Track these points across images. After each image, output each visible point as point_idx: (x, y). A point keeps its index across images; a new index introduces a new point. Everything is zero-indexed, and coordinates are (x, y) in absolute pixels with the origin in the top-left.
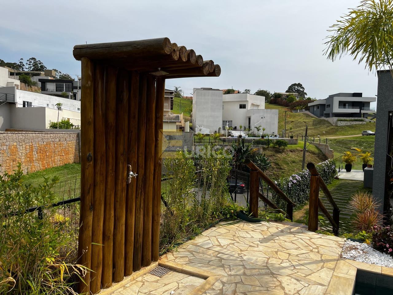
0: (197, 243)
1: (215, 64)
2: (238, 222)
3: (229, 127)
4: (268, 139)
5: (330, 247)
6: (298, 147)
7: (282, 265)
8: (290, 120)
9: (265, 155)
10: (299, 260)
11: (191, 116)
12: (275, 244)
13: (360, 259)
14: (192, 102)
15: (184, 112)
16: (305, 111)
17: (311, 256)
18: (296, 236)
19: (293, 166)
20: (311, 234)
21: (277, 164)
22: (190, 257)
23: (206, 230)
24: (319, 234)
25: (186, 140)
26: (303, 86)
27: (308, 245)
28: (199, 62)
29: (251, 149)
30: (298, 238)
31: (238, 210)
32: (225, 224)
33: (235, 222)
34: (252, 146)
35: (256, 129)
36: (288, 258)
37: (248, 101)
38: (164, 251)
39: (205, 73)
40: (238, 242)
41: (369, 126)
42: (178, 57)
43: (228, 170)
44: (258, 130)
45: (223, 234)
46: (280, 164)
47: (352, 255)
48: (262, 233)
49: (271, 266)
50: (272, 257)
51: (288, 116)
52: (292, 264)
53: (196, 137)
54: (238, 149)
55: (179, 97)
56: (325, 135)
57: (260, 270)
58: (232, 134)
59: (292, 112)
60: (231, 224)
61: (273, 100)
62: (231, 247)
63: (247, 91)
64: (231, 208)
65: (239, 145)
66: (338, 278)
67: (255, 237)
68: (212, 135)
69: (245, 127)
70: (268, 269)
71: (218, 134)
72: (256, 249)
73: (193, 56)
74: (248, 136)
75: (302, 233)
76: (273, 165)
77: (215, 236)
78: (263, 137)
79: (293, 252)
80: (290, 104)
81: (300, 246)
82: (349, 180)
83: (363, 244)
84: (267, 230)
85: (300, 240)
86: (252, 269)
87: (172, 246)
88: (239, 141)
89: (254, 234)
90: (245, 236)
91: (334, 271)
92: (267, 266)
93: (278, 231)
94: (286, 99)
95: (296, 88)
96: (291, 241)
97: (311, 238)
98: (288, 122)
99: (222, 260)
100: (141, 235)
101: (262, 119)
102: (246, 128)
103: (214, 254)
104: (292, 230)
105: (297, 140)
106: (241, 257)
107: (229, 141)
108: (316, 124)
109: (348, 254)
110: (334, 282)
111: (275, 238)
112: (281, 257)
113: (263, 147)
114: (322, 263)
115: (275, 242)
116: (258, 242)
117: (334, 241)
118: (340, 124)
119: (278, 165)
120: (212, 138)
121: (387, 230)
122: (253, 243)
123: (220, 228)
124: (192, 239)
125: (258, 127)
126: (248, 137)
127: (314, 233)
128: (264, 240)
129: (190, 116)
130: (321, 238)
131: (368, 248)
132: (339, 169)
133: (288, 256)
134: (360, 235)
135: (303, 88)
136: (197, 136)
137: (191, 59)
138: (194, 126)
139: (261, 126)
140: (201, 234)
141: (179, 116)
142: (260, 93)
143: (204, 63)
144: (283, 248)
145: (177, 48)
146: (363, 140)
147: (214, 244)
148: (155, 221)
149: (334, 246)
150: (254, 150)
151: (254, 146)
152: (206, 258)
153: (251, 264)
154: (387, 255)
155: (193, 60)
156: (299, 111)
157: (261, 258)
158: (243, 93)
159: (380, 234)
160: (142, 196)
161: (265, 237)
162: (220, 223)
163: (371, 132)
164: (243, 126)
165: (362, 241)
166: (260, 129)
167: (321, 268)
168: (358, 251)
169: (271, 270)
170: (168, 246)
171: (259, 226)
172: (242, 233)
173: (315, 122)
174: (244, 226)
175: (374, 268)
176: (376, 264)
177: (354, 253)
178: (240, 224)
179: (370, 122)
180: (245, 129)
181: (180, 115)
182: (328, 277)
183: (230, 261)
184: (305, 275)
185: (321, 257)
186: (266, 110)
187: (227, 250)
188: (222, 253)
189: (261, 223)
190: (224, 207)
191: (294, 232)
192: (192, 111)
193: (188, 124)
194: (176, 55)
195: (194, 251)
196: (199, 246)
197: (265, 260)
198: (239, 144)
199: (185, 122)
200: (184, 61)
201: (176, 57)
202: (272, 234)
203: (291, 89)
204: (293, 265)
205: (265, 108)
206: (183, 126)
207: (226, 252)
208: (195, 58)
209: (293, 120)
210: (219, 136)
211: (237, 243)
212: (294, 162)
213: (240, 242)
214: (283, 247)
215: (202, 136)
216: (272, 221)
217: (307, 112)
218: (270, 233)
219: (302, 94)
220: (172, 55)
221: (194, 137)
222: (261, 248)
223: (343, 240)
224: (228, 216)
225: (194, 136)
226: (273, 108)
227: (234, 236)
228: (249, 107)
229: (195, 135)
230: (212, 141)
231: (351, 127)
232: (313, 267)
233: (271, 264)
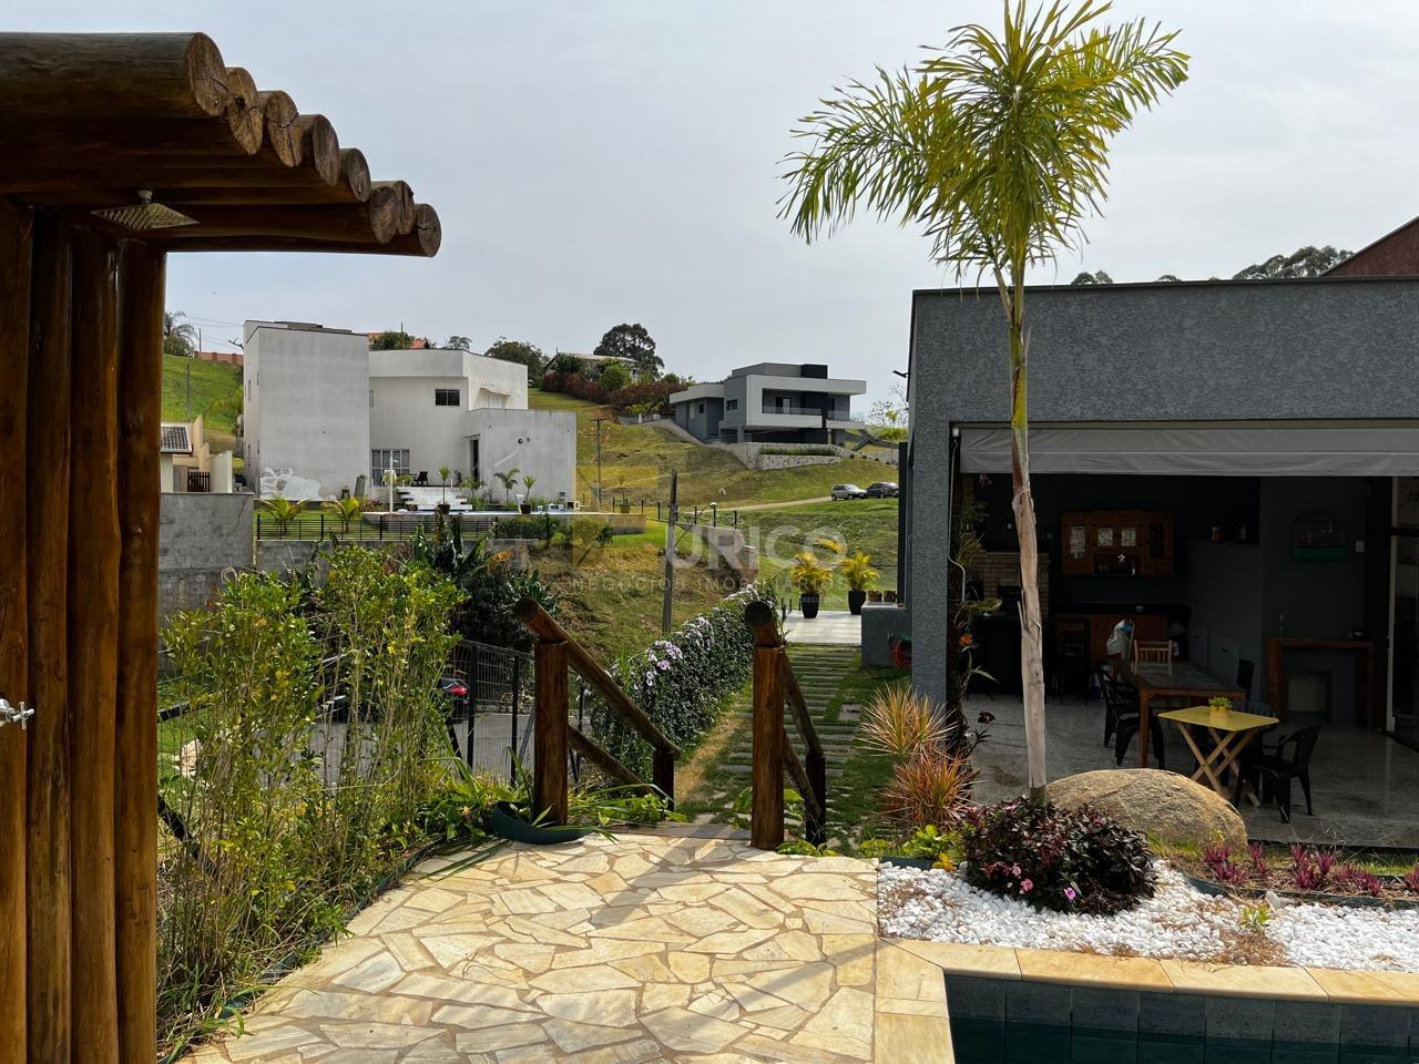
0: (334, 977)
1: (417, 200)
2: (492, 853)
3: (398, 475)
4: (547, 515)
5: (839, 900)
6: (648, 541)
7: (695, 1006)
8: (614, 449)
9: (536, 573)
10: (750, 975)
11: (239, 431)
12: (652, 923)
13: (942, 931)
14: (241, 373)
15: (207, 414)
16: (662, 418)
17: (786, 949)
18: (717, 877)
19: (634, 609)
20: (766, 859)
21: (579, 604)
22: (311, 1051)
23: (364, 908)
24: (793, 856)
25: (220, 528)
26: (650, 335)
27: (766, 907)
28: (355, 181)
29: (488, 555)
30: (727, 886)
31: (489, 799)
32: (441, 871)
33: (481, 853)
34: (491, 541)
35: (500, 480)
36: (711, 972)
37: (467, 378)
38: (179, 1044)
39: (380, 235)
40: (509, 941)
41: (849, 471)
42: (259, 137)
43: (447, 646)
44: (509, 486)
45: (439, 914)
46: (589, 604)
47: (912, 919)
48: (595, 883)
49: (658, 1021)
50: (654, 981)
51: (607, 438)
52: (729, 997)
53: (264, 514)
54: (440, 555)
55: (180, 354)
56: (726, 500)
57: (619, 1049)
58: (411, 500)
59: (617, 422)
60: (463, 865)
61: (555, 378)
62: (483, 966)
63: (458, 344)
64: (461, 799)
65: (441, 541)
66: (894, 1022)
67: (570, 906)
68: (334, 503)
69: (459, 474)
70: (650, 1035)
71: (355, 501)
72: (583, 957)
73: (326, 147)
74: (471, 507)
75: (734, 861)
76: (565, 607)
77: (408, 931)
78: (526, 509)
79: (722, 945)
80: (611, 395)
81: (742, 915)
82: (818, 645)
83: (932, 871)
84: (611, 869)
85: (734, 891)
86: (584, 1050)
87: (217, 1015)
88: (441, 526)
89: (566, 893)
90: (533, 910)
91: (875, 993)
92: (641, 1026)
93: (651, 865)
94: (596, 377)
95: (626, 341)
96: (705, 900)
97: (771, 879)
98: (608, 455)
99: (458, 1036)
100: (64, 997)
101: (518, 446)
102: (463, 477)
103: (417, 1013)
104: (698, 856)
105: (641, 517)
106: (533, 1003)
107: (402, 526)
108: (695, 464)
109: (901, 920)
110: (886, 1039)
111: (648, 900)
112: (685, 975)
113: (529, 547)
114: (828, 968)
115: (651, 916)
116: (585, 924)
117: (845, 874)
118: (769, 463)
119: (585, 608)
120: (331, 518)
121: (1009, 816)
122: (568, 933)
123: (421, 889)
124: (307, 962)
125: (506, 473)
126: (473, 510)
127: (772, 855)
128: (609, 914)
129: (234, 432)
130: (799, 871)
131: (954, 884)
132: (784, 609)
133: (708, 965)
134: (920, 840)
135: (651, 343)
136: (270, 509)
137: (317, 161)
138: (254, 471)
139: (518, 471)
140: (346, 932)
141: (183, 429)
142: (508, 352)
143: (374, 187)
144: (682, 933)
145: (252, 97)
146: (834, 514)
147: (408, 967)
148: (134, 916)
149: (848, 894)
150: (498, 558)
151: (496, 544)
152: (381, 1039)
153: (578, 1030)
154: (1016, 904)
155: (327, 168)
156: (640, 420)
157: (611, 993)
158: (444, 348)
159: (990, 833)
160: (61, 810)
161: (609, 898)
162: (417, 869)
163: (856, 489)
164: (451, 468)
165: (926, 861)
166: (515, 481)
167: (830, 990)
168: (928, 903)
169: (661, 1037)
170: (195, 1019)
171: (577, 856)
172: (519, 898)
173: (694, 457)
174: (517, 865)
175: (995, 960)
176: (994, 942)
177: (917, 910)
178: (500, 859)
179: (852, 457)
180: (459, 481)
181: (190, 424)
182: (864, 1026)
183: (491, 1034)
184: (784, 1034)
185: (820, 948)
186: (532, 412)
187: (468, 983)
188: (450, 1002)
189: (581, 844)
190: (431, 797)
191: (705, 864)
192: (240, 411)
193: (226, 464)
194: (251, 131)
195: (326, 1019)
196: (341, 988)
197: (628, 1000)
198: (442, 538)
199: (211, 453)
200: (289, 162)
201: (249, 140)
202: (630, 882)
203: (610, 342)
204: (735, 1001)
205: (531, 406)
206: (201, 470)
207: (462, 992)
208: (334, 158)
209: (624, 450)
210: (361, 509)
211: (503, 942)
212: (635, 594)
213: (514, 937)
214: (683, 928)
215: (288, 508)
216: (620, 829)
217: (668, 424)
218: (625, 880)
219: (649, 361)
220: (227, 125)
221: (256, 513)
222: (602, 949)
223: (872, 868)
224: (452, 834)
225: (255, 508)
226: (557, 408)
227: (488, 914)
228: (471, 400)
229: (259, 505)
230: (334, 529)
231: (800, 472)
232: (801, 992)
233: (653, 1012)
